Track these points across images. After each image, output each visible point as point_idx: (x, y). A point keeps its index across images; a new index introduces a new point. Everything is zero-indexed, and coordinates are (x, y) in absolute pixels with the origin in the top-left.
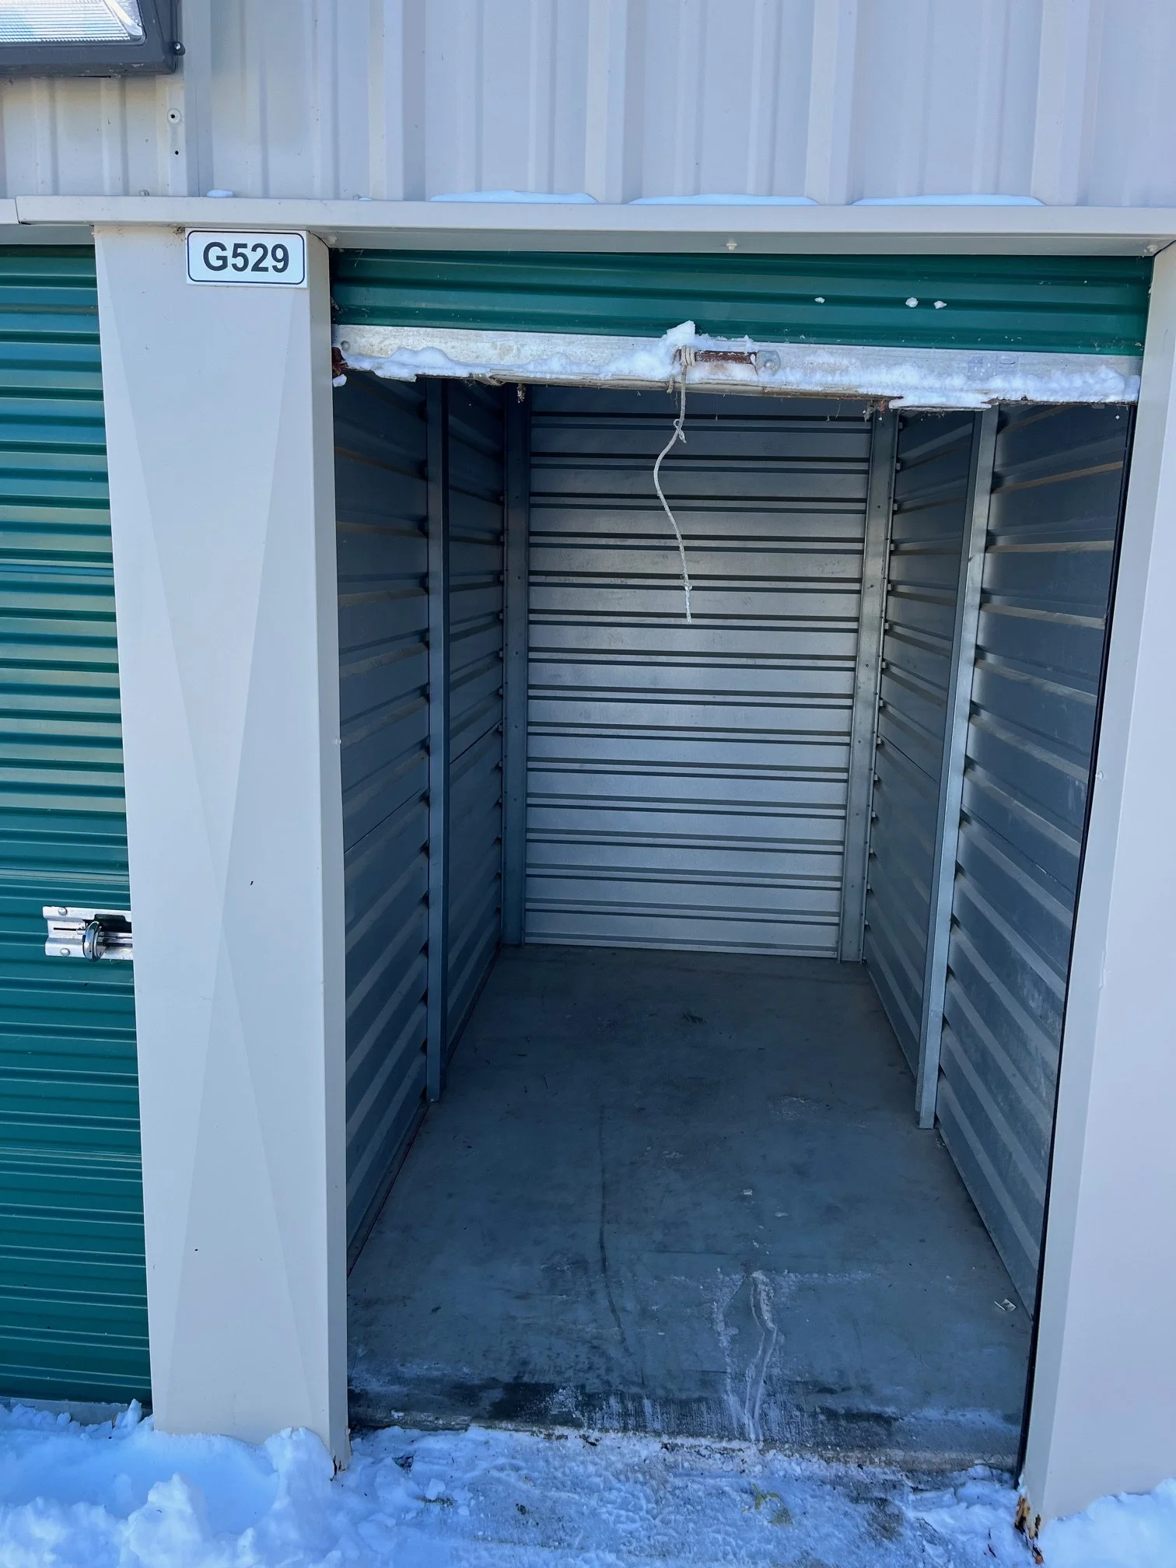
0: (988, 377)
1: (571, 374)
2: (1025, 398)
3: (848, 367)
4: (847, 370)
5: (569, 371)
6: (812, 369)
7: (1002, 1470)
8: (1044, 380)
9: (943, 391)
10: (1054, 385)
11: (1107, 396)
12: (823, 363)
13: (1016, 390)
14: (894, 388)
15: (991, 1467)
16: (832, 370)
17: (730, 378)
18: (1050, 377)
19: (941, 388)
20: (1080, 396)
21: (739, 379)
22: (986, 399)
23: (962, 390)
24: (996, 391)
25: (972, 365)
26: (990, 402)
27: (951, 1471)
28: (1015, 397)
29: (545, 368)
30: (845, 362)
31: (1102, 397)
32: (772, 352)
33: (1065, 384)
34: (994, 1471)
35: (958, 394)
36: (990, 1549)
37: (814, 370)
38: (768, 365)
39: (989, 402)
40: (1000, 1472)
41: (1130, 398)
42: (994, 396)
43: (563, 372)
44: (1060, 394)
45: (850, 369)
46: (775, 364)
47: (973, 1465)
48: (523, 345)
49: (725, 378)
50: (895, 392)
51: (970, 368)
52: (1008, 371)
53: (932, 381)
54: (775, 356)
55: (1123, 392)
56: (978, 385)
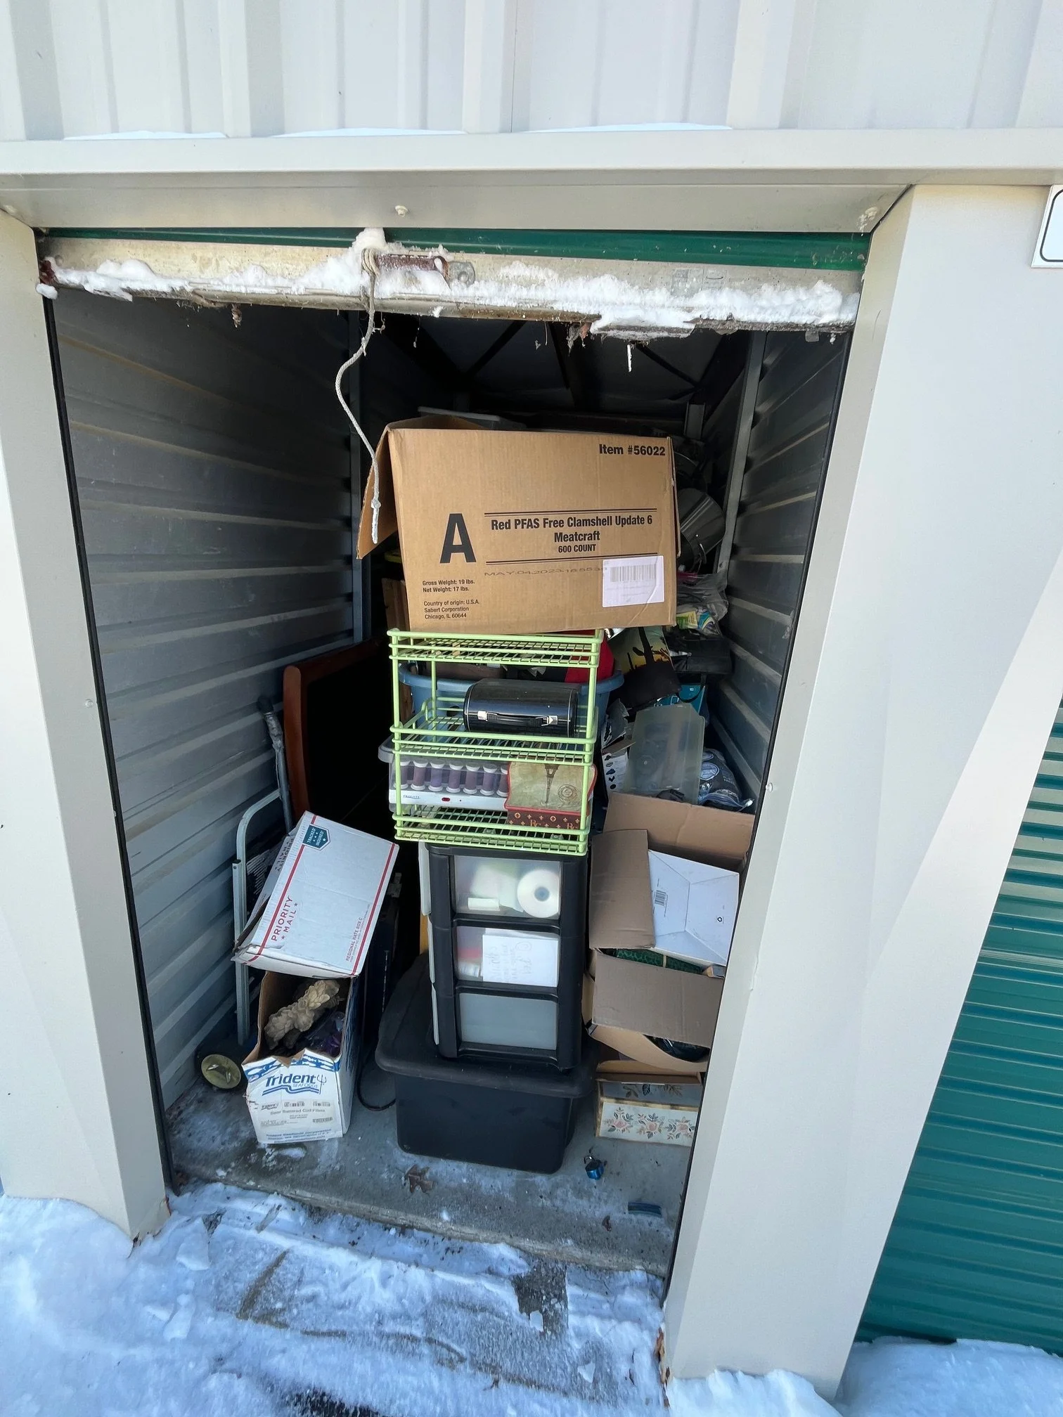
0: (691, 293)
1: (266, 287)
2: (730, 318)
3: (545, 280)
4: (544, 285)
5: (264, 284)
6: (506, 282)
7: (656, 1276)
8: (753, 297)
9: (642, 306)
10: (764, 303)
11: (820, 315)
12: (519, 276)
13: (721, 308)
14: (590, 304)
15: (647, 1271)
16: (528, 284)
17: (422, 293)
18: (760, 295)
19: (641, 303)
20: (791, 314)
21: (431, 293)
22: (689, 317)
23: (663, 306)
24: (700, 308)
25: (676, 279)
26: (694, 321)
27: (617, 1271)
28: (720, 315)
29: (241, 281)
30: (541, 275)
31: (815, 317)
32: (467, 264)
33: (776, 302)
34: (650, 1276)
35: (659, 311)
36: (630, 1375)
37: (508, 283)
38: (462, 278)
39: (692, 322)
40: (654, 1277)
41: (846, 317)
42: (697, 315)
43: (258, 284)
44: (769, 312)
45: (546, 282)
46: (470, 277)
47: (634, 1269)
48: (221, 258)
49: (418, 292)
50: (591, 307)
51: (674, 282)
52: (716, 285)
53: (633, 296)
54: (469, 268)
55: (840, 310)
56: (681, 301)
